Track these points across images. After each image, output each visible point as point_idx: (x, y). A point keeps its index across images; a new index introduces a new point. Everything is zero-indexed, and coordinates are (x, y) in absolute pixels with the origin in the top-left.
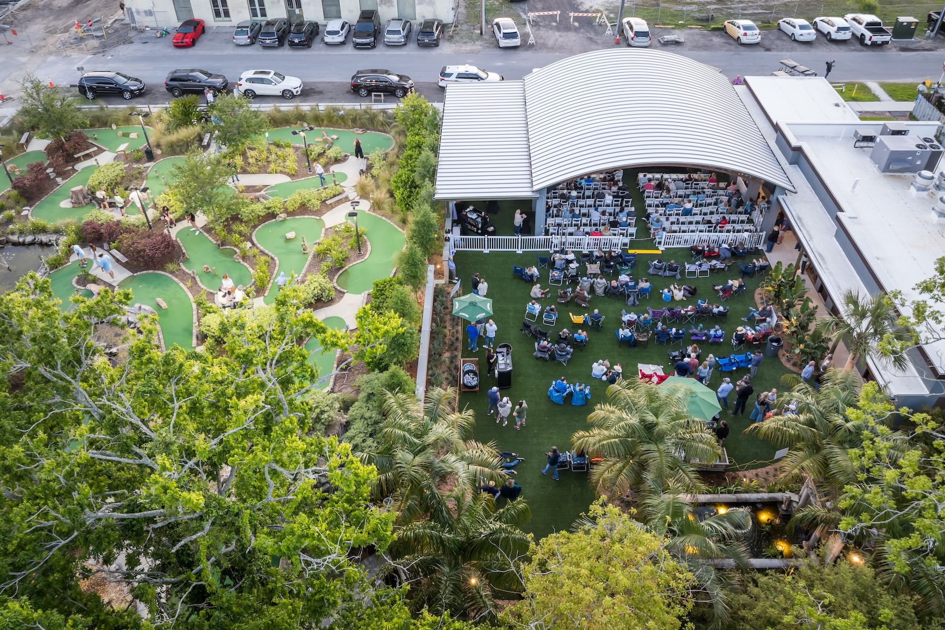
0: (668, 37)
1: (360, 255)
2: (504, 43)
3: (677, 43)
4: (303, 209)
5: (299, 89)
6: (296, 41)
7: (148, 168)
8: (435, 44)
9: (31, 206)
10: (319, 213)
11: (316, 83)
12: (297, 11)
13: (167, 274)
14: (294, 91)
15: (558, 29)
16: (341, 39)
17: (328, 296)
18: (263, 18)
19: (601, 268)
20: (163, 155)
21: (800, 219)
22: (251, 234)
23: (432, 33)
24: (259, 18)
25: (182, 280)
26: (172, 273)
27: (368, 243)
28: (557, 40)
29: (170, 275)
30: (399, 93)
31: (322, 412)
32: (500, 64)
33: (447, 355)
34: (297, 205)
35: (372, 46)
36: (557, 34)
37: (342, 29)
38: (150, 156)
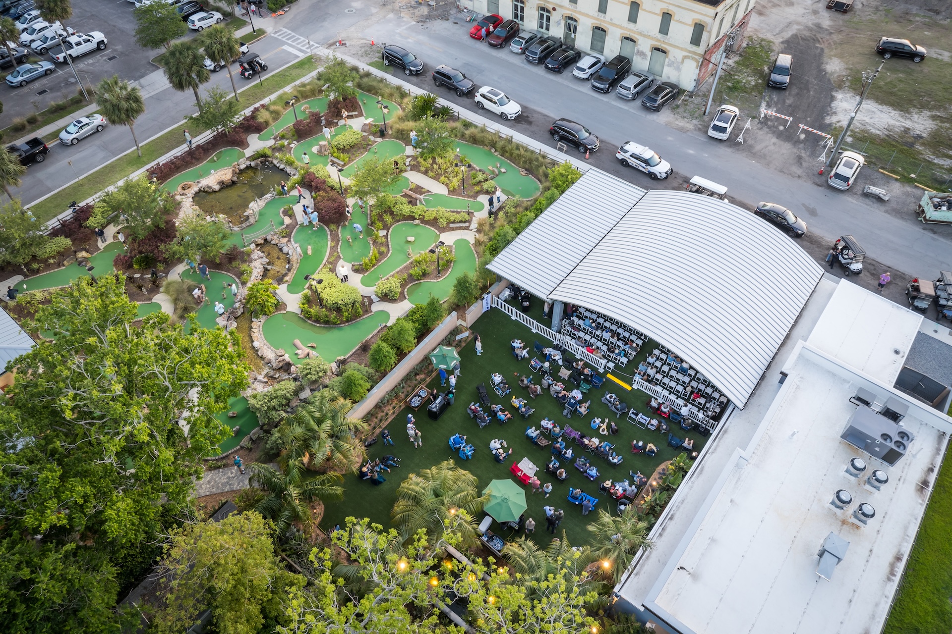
0: (874, 190)
1: (437, 277)
2: (711, 133)
3: (879, 199)
4: (434, 222)
5: (514, 116)
6: (550, 66)
7: (376, 142)
8: (657, 109)
9: (298, 142)
10: (443, 230)
11: (535, 111)
12: (573, 35)
13: (328, 230)
14: (509, 116)
15: (779, 135)
16: (585, 76)
17: (393, 296)
18: (546, 32)
19: (570, 376)
20: (391, 136)
21: (726, 432)
22: (391, 226)
23: (656, 101)
24: (544, 30)
25: (332, 240)
26: (331, 231)
27: (450, 270)
28: (766, 147)
29: (329, 233)
30: (582, 149)
31: (310, 373)
32: (691, 152)
33: (422, 376)
34: (432, 218)
35: (606, 92)
36: (774, 140)
37: (589, 68)
38: (382, 133)
